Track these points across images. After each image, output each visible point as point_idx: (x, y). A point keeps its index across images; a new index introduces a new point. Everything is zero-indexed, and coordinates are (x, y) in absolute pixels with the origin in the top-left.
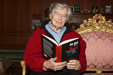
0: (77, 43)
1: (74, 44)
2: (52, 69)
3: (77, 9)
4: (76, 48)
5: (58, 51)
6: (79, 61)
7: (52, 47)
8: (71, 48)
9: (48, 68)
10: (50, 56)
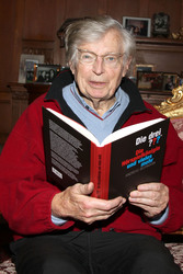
0: (158, 133)
1: (147, 140)
2: (79, 217)
3: (160, 26)
4: (154, 151)
5: (100, 162)
6: (167, 188)
7: (78, 150)
8: (138, 152)
9: (64, 213)
10: (73, 177)
